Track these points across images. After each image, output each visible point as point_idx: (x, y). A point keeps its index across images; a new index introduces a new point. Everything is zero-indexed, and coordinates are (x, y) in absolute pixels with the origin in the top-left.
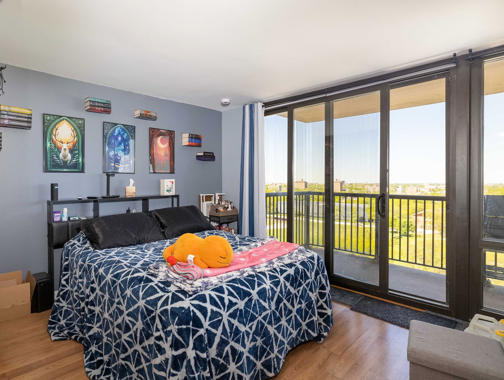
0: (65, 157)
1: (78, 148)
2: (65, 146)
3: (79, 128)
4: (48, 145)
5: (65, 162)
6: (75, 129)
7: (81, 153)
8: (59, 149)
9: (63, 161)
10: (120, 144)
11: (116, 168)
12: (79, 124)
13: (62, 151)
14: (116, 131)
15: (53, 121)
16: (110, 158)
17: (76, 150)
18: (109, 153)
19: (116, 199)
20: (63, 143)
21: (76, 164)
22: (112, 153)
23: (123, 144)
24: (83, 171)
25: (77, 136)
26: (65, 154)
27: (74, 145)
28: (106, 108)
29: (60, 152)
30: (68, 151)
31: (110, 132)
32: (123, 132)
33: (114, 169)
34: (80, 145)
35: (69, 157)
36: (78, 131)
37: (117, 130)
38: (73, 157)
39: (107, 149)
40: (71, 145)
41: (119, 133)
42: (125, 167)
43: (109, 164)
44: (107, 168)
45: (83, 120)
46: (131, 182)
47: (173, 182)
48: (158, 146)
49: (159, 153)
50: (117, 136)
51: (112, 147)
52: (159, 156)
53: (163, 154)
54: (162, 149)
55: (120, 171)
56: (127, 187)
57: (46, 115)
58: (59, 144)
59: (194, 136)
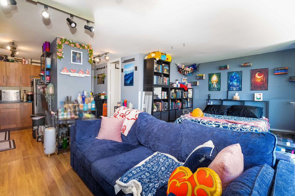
0: (214, 86)
2: (214, 83)
4: (210, 83)
5: (215, 88)
8: (213, 84)
12: (219, 75)
14: (233, 75)
15: (211, 75)
16: (231, 85)
17: (218, 83)
19: (232, 100)
21: (218, 88)
22: (231, 83)
24: (220, 90)
25: (218, 79)
28: (225, 68)
31: (230, 76)
32: (236, 74)
33: (232, 89)
36: (218, 77)
38: (217, 86)
39: (229, 82)
40: (216, 82)
41: (234, 75)
42: (237, 88)
43: (229, 87)
44: (229, 89)
45: (220, 73)
46: (237, 94)
47: (260, 95)
48: (256, 77)
49: (257, 81)
50: (234, 76)
51: (231, 81)
52: (257, 82)
53: (259, 81)
54: (259, 78)
55: (234, 90)
56: (234, 96)
57: (209, 74)
58: (213, 82)
59: (279, 69)
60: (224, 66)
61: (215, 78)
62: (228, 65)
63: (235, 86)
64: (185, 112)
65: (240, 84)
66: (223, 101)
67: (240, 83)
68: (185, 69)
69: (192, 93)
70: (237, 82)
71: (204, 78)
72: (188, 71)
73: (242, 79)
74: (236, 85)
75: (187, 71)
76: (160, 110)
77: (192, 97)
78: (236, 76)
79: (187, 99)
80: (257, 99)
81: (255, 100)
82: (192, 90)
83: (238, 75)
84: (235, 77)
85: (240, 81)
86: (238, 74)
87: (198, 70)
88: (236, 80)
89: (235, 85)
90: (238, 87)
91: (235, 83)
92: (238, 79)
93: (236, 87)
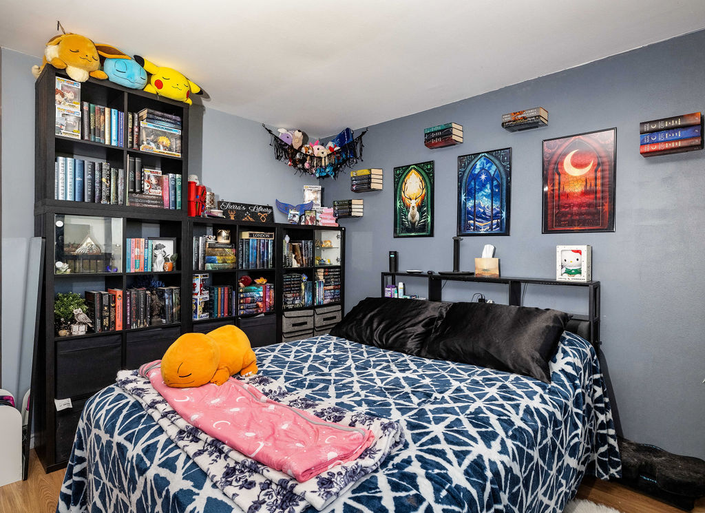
0: (413, 217)
1: (428, 204)
2: (413, 203)
3: (427, 174)
4: (398, 204)
5: (413, 224)
6: (424, 178)
7: (430, 209)
8: (408, 208)
9: (411, 223)
10: (484, 186)
11: (477, 227)
12: (428, 169)
13: (411, 209)
14: (478, 167)
15: (403, 174)
16: (469, 213)
17: (424, 206)
18: (466, 205)
19: (470, 277)
20: (411, 199)
21: (424, 225)
22: (470, 204)
23: (488, 186)
24: (431, 235)
25: (426, 186)
26: (414, 215)
27: (423, 201)
28: (446, 136)
29: (408, 212)
30: (416, 209)
31: (467, 171)
32: (489, 165)
33: (474, 229)
34: (429, 199)
35: (417, 216)
36: (427, 179)
37: (478, 163)
38: (421, 216)
39: (463, 198)
40: (419, 200)
41: (482, 169)
42: (492, 224)
43: (466, 222)
44: (464, 229)
45: (432, 163)
46: (488, 250)
47: (579, 252)
48: (565, 174)
49: (568, 189)
50: (479, 175)
51: (471, 194)
52: (567, 195)
53: (578, 188)
54: (577, 179)
55: (482, 231)
56: (477, 260)
57: (396, 169)
58: (407, 201)
59: (661, 125)
60: (441, 131)
61: (414, 186)
62: (454, 125)
63: (483, 216)
64: (294, 325)
65: (501, 207)
66: (443, 282)
67: (501, 203)
68: (303, 150)
69: (339, 245)
70: (492, 196)
71: (373, 186)
72: (320, 158)
73: (509, 182)
74: (488, 212)
75: (312, 157)
76: (119, 327)
77: (339, 264)
78: (487, 173)
79: (310, 271)
80: (569, 272)
81: (561, 277)
82: (339, 233)
83: (494, 168)
84: (483, 177)
85: (503, 193)
86: (497, 162)
87: (358, 155)
88: (488, 190)
89: (484, 213)
90: (495, 221)
91: (484, 202)
92: (495, 183)
93: (487, 220)
